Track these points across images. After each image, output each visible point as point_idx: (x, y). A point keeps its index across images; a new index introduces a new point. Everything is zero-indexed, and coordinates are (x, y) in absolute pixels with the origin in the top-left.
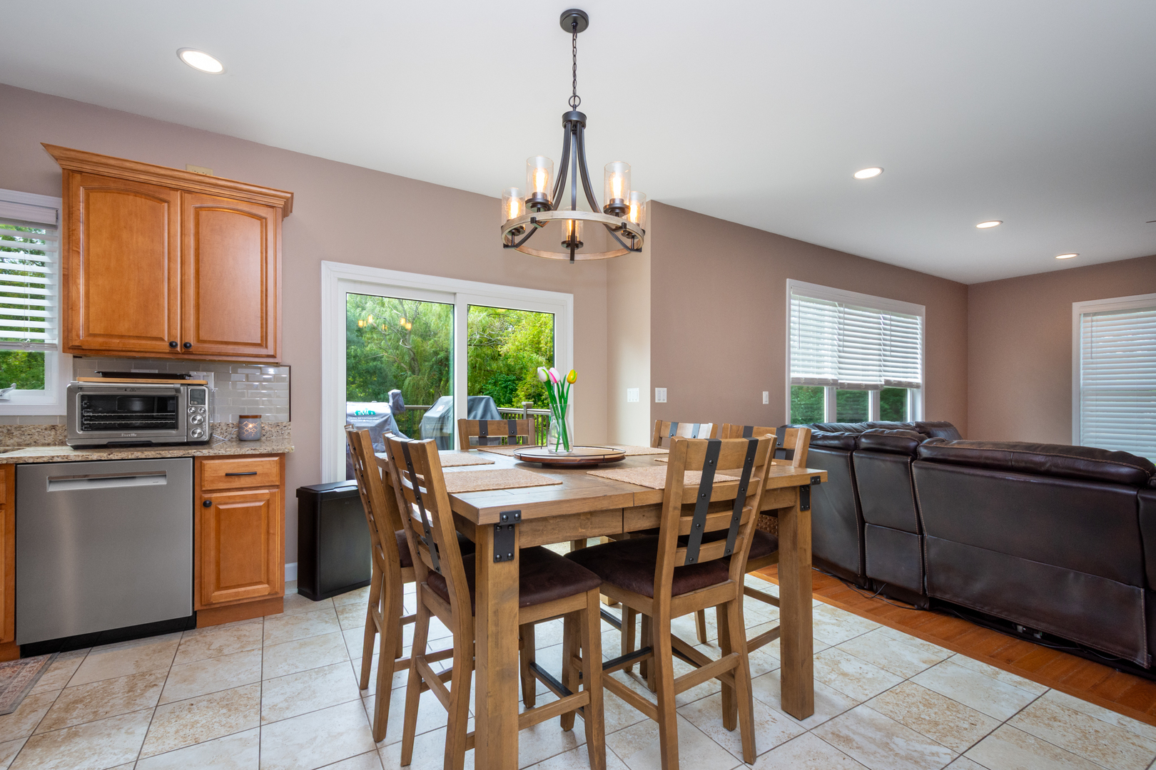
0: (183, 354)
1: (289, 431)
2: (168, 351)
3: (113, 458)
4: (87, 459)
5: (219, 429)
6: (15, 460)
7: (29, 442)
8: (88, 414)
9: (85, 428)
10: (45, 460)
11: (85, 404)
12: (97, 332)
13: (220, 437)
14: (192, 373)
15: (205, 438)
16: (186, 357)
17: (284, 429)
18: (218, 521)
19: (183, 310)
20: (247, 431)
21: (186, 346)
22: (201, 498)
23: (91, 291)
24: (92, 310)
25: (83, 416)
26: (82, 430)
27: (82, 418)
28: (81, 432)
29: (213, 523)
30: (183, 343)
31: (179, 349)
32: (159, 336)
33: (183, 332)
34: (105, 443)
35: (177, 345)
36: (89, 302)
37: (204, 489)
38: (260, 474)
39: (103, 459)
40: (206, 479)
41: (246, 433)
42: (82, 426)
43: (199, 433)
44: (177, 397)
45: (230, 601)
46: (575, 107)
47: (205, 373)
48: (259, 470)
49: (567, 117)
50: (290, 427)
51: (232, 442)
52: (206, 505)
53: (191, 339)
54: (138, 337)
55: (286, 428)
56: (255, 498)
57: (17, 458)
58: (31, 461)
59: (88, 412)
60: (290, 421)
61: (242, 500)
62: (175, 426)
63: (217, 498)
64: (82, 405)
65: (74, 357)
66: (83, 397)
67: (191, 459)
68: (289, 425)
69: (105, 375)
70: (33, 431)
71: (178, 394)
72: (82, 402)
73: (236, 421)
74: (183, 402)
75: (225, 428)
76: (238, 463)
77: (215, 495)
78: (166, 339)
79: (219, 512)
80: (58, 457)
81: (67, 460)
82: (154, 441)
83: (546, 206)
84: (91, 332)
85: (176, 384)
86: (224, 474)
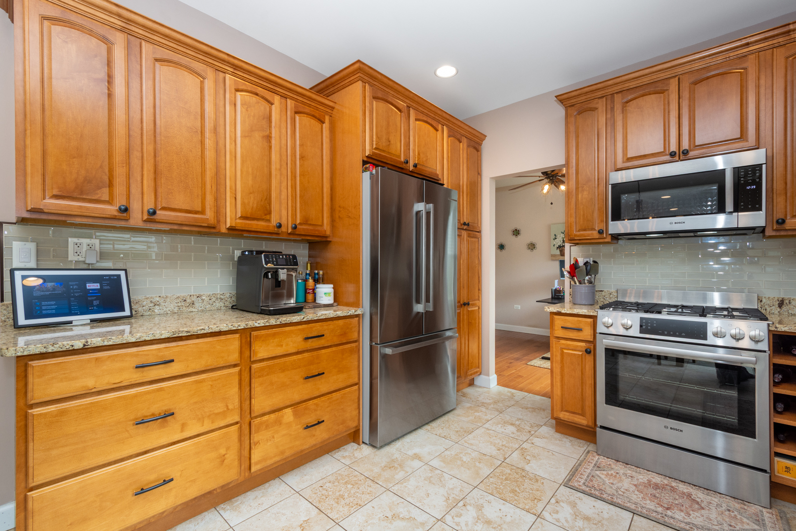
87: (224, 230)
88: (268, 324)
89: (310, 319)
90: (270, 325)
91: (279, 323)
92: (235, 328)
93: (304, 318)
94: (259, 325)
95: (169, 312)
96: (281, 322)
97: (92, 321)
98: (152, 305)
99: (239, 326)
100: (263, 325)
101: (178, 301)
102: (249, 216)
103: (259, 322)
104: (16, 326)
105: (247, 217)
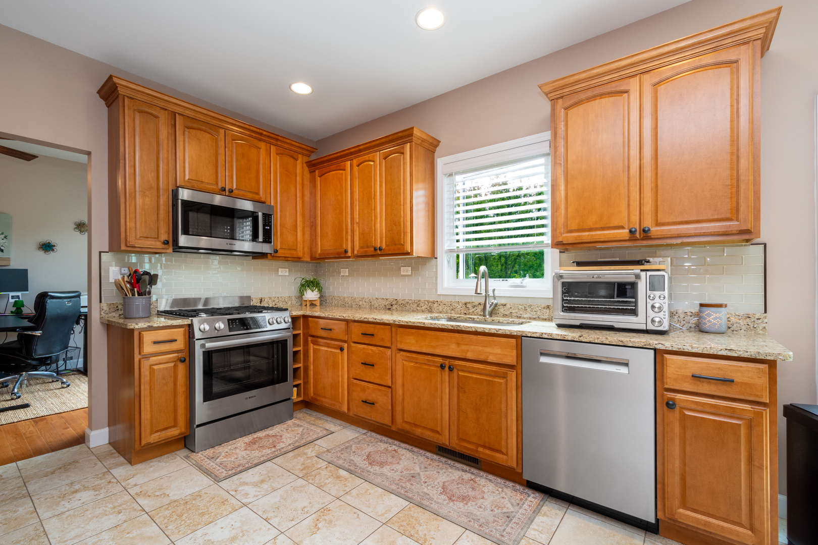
0: (642, 239)
1: (764, 325)
2: (628, 238)
3: (583, 341)
4: (564, 339)
5: (676, 317)
6: (521, 333)
7: (535, 317)
8: (567, 298)
9: (565, 310)
10: (538, 335)
11: (565, 289)
12: (573, 228)
13: (678, 326)
14: (651, 259)
15: (665, 327)
16: (645, 243)
17: (757, 322)
18: (684, 428)
19: (642, 195)
20: (709, 321)
21: (645, 231)
22: (663, 395)
23: (569, 194)
24: (569, 210)
25: (563, 300)
26: (563, 311)
27: (562, 302)
28: (562, 313)
29: (677, 428)
30: (642, 228)
31: (638, 235)
32: (620, 225)
33: (642, 217)
34: (578, 324)
35: (636, 231)
36: (567, 204)
37: (666, 386)
38: (738, 383)
39: (575, 340)
40: (669, 376)
41: (708, 324)
42: (562, 309)
43: (658, 322)
44: (637, 283)
45: (699, 529)
47: (661, 259)
48: (737, 377)
50: (766, 321)
51: (690, 332)
52: (670, 405)
53: (648, 223)
54: (603, 229)
55: (760, 321)
56: (732, 413)
57: (522, 331)
58: (529, 335)
59: (567, 296)
60: (765, 312)
61: (712, 410)
62: (634, 312)
63: (681, 400)
64: (562, 290)
65: (560, 252)
66: (563, 284)
67: (652, 352)
68: (765, 318)
69: (579, 264)
70: (537, 309)
71: (637, 280)
72: (562, 288)
73: (696, 309)
74: (642, 287)
75: (682, 316)
76: (708, 363)
77: (679, 396)
78: (626, 227)
79: (684, 418)
80: (545, 334)
81: (551, 337)
82: (616, 325)
84: (569, 229)
85: (636, 269)
86: (691, 375)
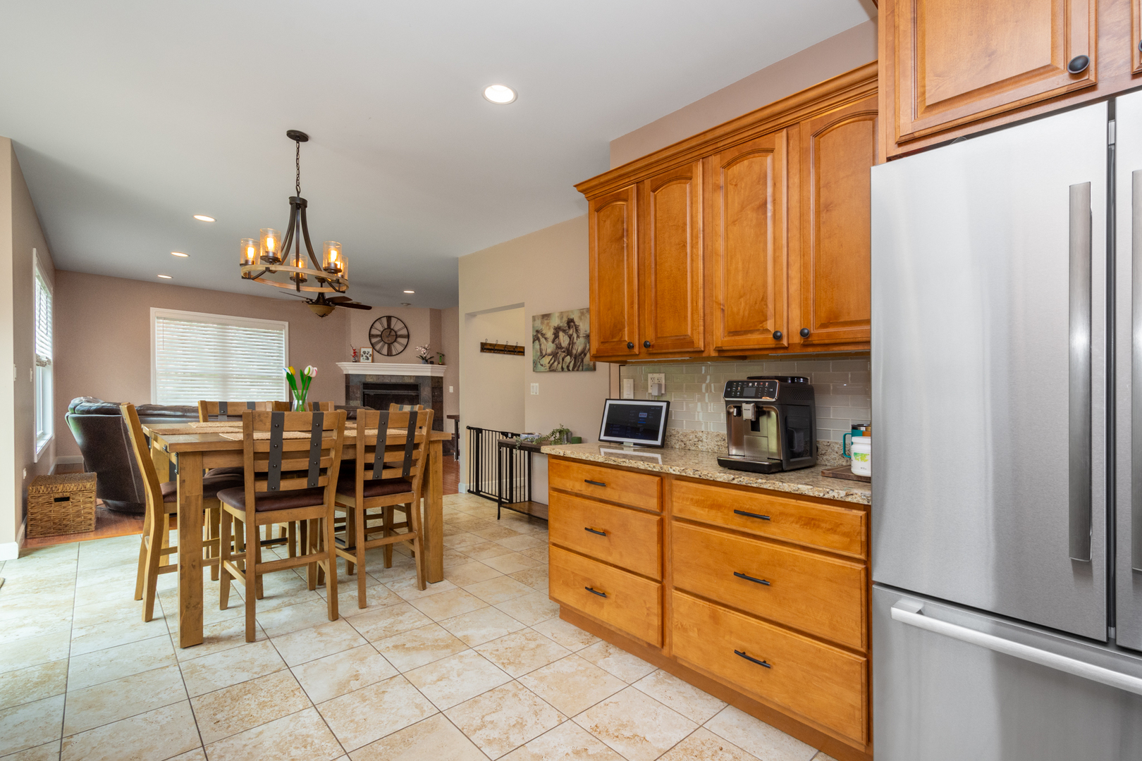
46: (298, 193)
49: (292, 200)
83: (275, 260)
87: (714, 354)
88: (684, 474)
89: (744, 484)
90: (686, 476)
91: (697, 476)
92: (650, 469)
93: (734, 479)
94: (674, 473)
95: (710, 451)
96: (700, 476)
97: (635, 444)
98: (696, 440)
99: (654, 467)
100: (679, 473)
101: (718, 439)
102: (739, 329)
103: (674, 468)
104: (600, 440)
105: (736, 332)
